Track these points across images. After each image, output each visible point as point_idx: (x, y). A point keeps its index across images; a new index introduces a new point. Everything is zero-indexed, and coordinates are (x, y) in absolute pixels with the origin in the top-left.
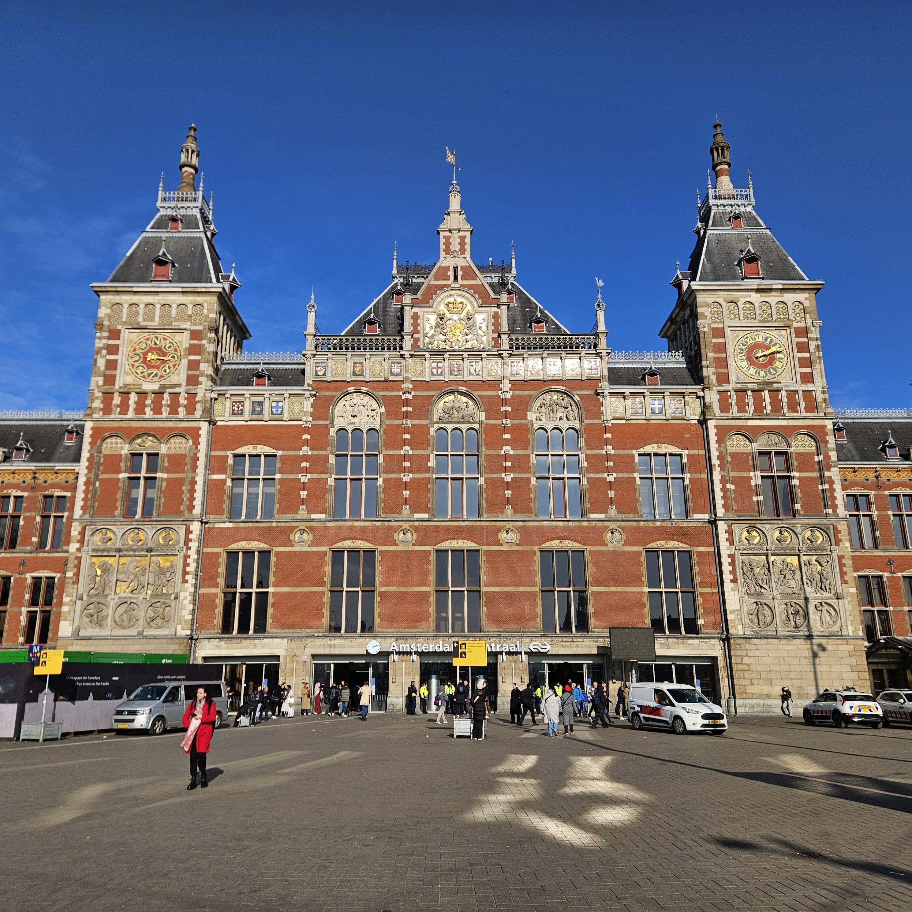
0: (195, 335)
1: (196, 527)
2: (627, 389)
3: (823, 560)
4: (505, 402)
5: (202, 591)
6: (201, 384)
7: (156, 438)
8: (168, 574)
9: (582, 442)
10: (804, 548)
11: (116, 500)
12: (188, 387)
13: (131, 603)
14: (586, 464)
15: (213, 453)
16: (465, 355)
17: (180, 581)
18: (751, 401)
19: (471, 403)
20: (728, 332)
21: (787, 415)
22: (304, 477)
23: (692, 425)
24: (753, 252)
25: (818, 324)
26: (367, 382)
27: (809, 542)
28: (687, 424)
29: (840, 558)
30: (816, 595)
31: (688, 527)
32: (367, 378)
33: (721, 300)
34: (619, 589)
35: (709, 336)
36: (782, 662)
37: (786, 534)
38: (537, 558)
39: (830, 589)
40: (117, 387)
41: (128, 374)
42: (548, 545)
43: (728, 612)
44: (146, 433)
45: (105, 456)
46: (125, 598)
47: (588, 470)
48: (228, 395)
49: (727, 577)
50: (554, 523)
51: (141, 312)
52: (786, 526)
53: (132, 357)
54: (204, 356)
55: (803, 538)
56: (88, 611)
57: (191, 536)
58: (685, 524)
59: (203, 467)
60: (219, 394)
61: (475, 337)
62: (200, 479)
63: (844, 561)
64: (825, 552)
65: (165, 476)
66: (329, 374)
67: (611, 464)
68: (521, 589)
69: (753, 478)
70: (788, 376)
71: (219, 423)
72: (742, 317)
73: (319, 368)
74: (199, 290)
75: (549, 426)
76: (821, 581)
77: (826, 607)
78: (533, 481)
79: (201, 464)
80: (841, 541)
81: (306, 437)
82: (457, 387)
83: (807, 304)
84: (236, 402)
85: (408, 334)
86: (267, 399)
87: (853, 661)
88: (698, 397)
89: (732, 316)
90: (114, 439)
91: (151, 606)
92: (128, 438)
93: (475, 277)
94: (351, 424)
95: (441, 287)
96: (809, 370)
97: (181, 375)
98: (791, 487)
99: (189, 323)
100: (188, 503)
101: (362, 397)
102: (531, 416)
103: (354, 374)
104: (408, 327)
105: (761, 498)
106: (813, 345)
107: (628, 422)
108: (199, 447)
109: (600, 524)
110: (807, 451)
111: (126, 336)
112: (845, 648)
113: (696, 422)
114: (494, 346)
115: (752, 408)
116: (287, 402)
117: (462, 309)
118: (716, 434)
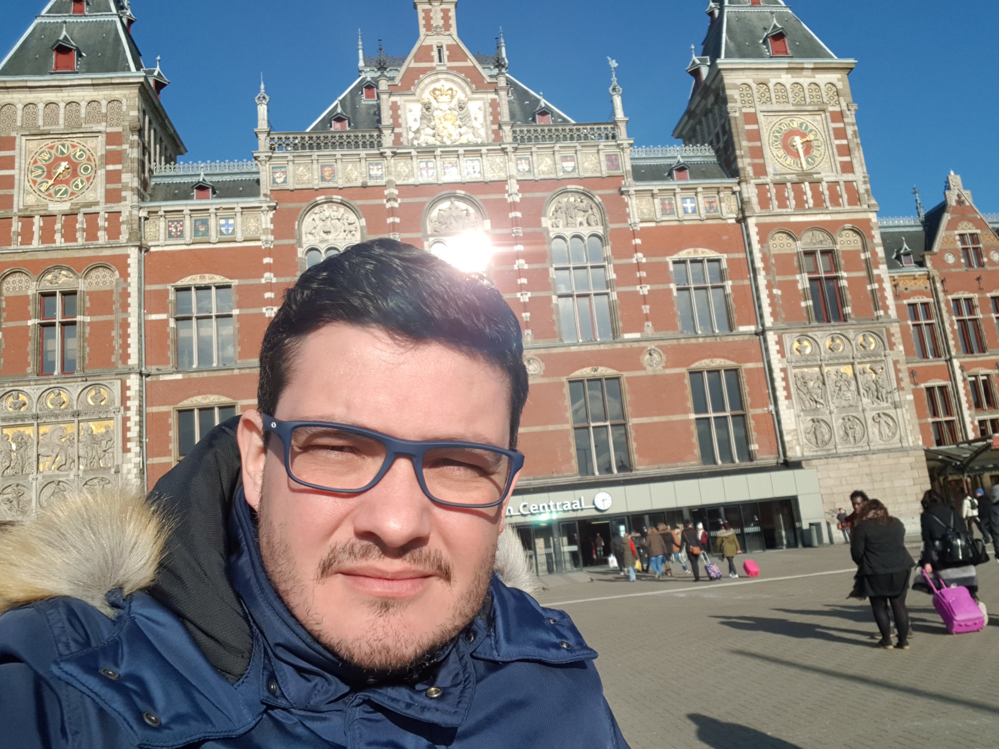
0: (112, 138)
1: (133, 381)
2: (655, 186)
3: (877, 367)
4: (514, 206)
5: (151, 461)
6: (125, 200)
7: (72, 272)
8: (104, 443)
9: (608, 251)
10: (859, 355)
11: (27, 354)
12: (109, 205)
13: (59, 482)
14: (613, 276)
15: (148, 288)
16: (461, 150)
17: (120, 450)
18: (792, 194)
19: (472, 210)
20: (761, 117)
21: (830, 208)
22: (270, 311)
23: (730, 225)
24: (780, 26)
25: (854, 107)
26: (341, 189)
27: (861, 348)
28: (723, 225)
29: (896, 363)
30: (873, 406)
31: (734, 342)
32: (341, 183)
33: (750, 81)
34: (663, 419)
35: (740, 122)
36: (844, 482)
37: (838, 341)
38: (566, 390)
39: (887, 398)
40: (15, 210)
41: (29, 193)
42: (578, 374)
43: (784, 433)
44: (58, 266)
45: (7, 299)
46: (50, 476)
47: (619, 282)
48: (161, 213)
49: (781, 394)
50: (583, 348)
51: (41, 113)
52: (839, 332)
53: (32, 172)
54: (126, 165)
55: (857, 345)
56: (5, 496)
57: (129, 393)
58: (730, 339)
59: (136, 305)
60: (149, 212)
61: (470, 130)
62: (133, 320)
63: (899, 366)
64: (879, 358)
65: (88, 319)
66: (290, 181)
67: (644, 274)
68: (551, 428)
69: (800, 281)
70: (826, 166)
71: (152, 249)
72: (774, 100)
73: (278, 175)
74: (114, 81)
75: (568, 233)
76: (877, 390)
77: (884, 418)
78: (554, 298)
79: (133, 300)
80: (894, 344)
81: (267, 260)
82: (453, 191)
83: (840, 85)
84: (173, 222)
85: (387, 127)
86: (213, 216)
87: (915, 474)
88: (734, 193)
89: (763, 100)
90: (16, 278)
91: (86, 484)
92: (35, 274)
93: (465, 58)
94: (323, 241)
95: (424, 71)
96: (847, 159)
97: (99, 191)
98: (840, 290)
99: (104, 124)
100: (121, 351)
101: (335, 208)
102: (546, 222)
103: (323, 179)
104: (386, 119)
105: (810, 303)
106: (850, 131)
107: (659, 224)
108: (129, 280)
109: (635, 345)
110: (852, 249)
111: (23, 145)
112: (906, 460)
113: (733, 221)
114: (494, 140)
115: (793, 202)
116: (239, 218)
117: (452, 97)
118: (758, 234)
